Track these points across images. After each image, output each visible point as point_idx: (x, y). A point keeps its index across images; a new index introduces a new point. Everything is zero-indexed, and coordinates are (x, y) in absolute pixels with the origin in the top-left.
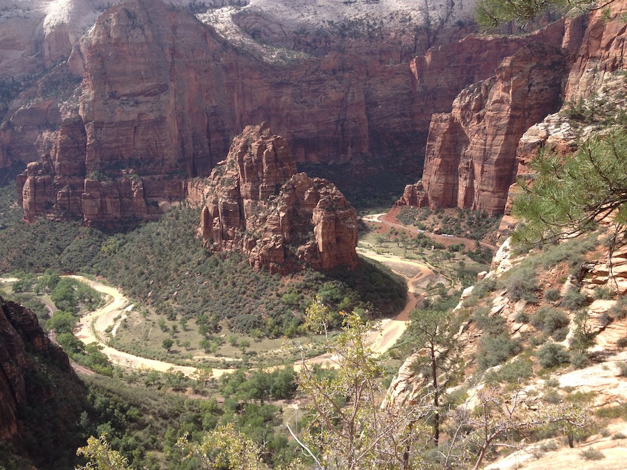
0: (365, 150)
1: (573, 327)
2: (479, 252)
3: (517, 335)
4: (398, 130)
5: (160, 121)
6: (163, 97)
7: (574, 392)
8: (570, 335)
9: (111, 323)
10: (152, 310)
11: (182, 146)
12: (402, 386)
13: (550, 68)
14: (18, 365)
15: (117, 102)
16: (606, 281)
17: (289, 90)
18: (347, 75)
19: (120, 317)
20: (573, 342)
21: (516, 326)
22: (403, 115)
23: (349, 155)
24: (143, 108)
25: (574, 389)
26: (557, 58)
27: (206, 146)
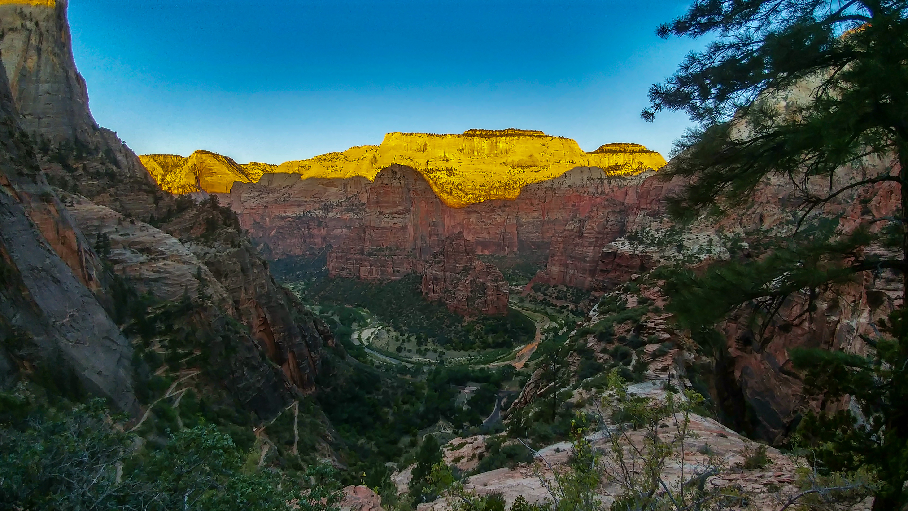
0: (515, 250)
1: (634, 358)
2: (577, 310)
3: (602, 360)
4: (534, 240)
5: (404, 228)
6: (407, 216)
7: (636, 397)
8: (633, 363)
9: (370, 335)
10: (392, 329)
11: (415, 242)
12: (533, 385)
13: (618, 213)
14: (319, 354)
15: (384, 217)
16: (654, 333)
17: (475, 215)
18: (507, 209)
19: (375, 332)
20: (634, 367)
21: (601, 355)
22: (537, 232)
23: (506, 252)
24: (396, 220)
25: (635, 394)
26: (622, 207)
27: (428, 242)
